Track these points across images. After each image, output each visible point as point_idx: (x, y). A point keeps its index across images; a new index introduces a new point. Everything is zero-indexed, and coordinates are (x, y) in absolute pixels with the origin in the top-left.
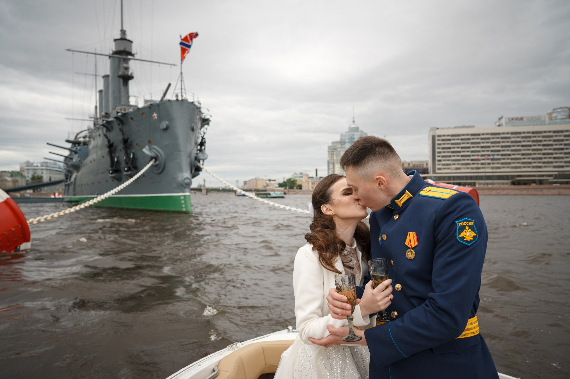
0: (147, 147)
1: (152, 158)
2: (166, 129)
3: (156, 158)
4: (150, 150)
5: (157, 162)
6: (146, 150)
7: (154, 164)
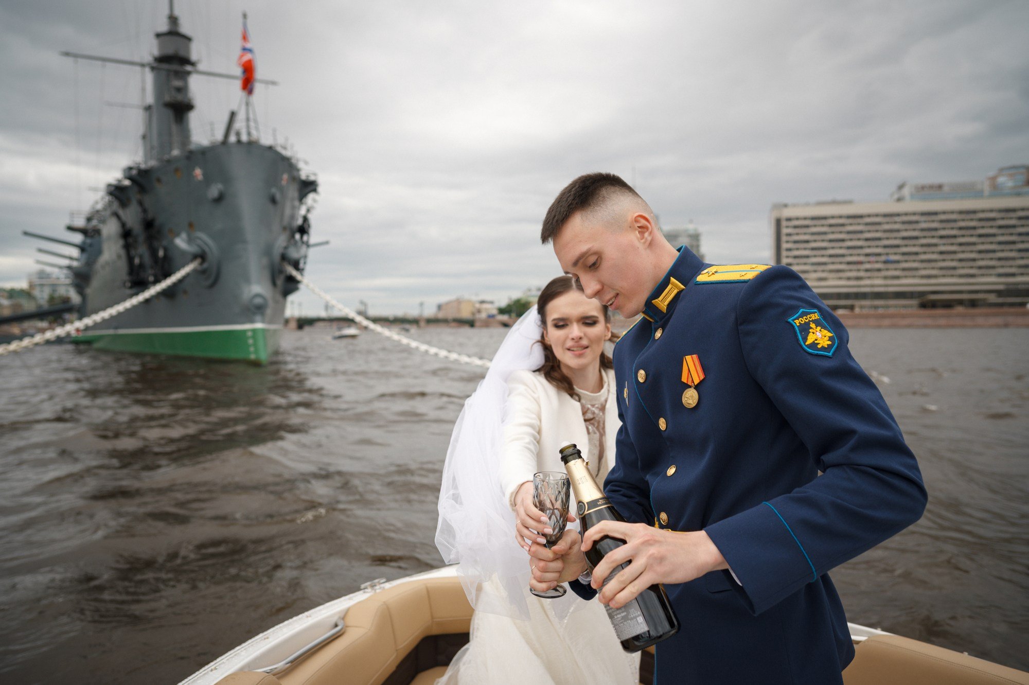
0: (184, 235)
1: (195, 257)
2: (220, 199)
3: (201, 256)
4: (190, 240)
5: (205, 265)
6: (181, 242)
7: (199, 268)
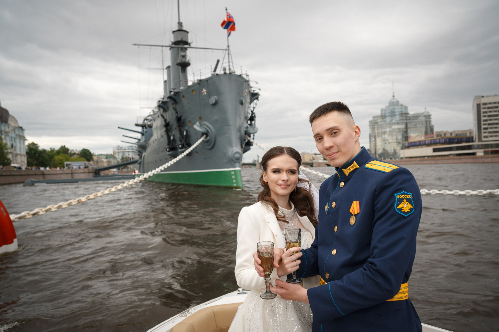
0: (198, 123)
1: (203, 134)
2: (215, 104)
3: (206, 134)
4: (201, 126)
5: (208, 138)
6: (197, 127)
7: (205, 140)
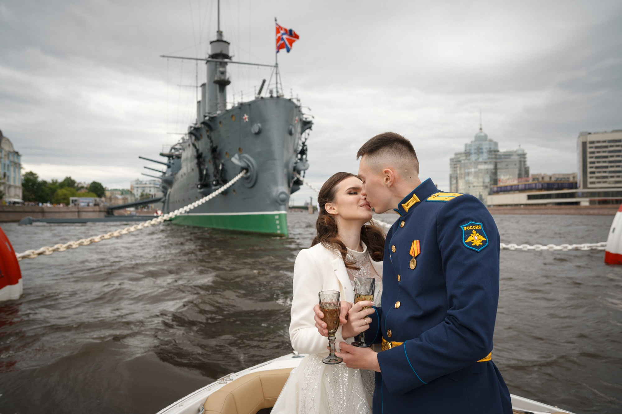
0: (236, 156)
1: (242, 169)
2: (259, 133)
3: (246, 169)
4: (240, 159)
5: (249, 174)
6: (235, 160)
7: (245, 176)
